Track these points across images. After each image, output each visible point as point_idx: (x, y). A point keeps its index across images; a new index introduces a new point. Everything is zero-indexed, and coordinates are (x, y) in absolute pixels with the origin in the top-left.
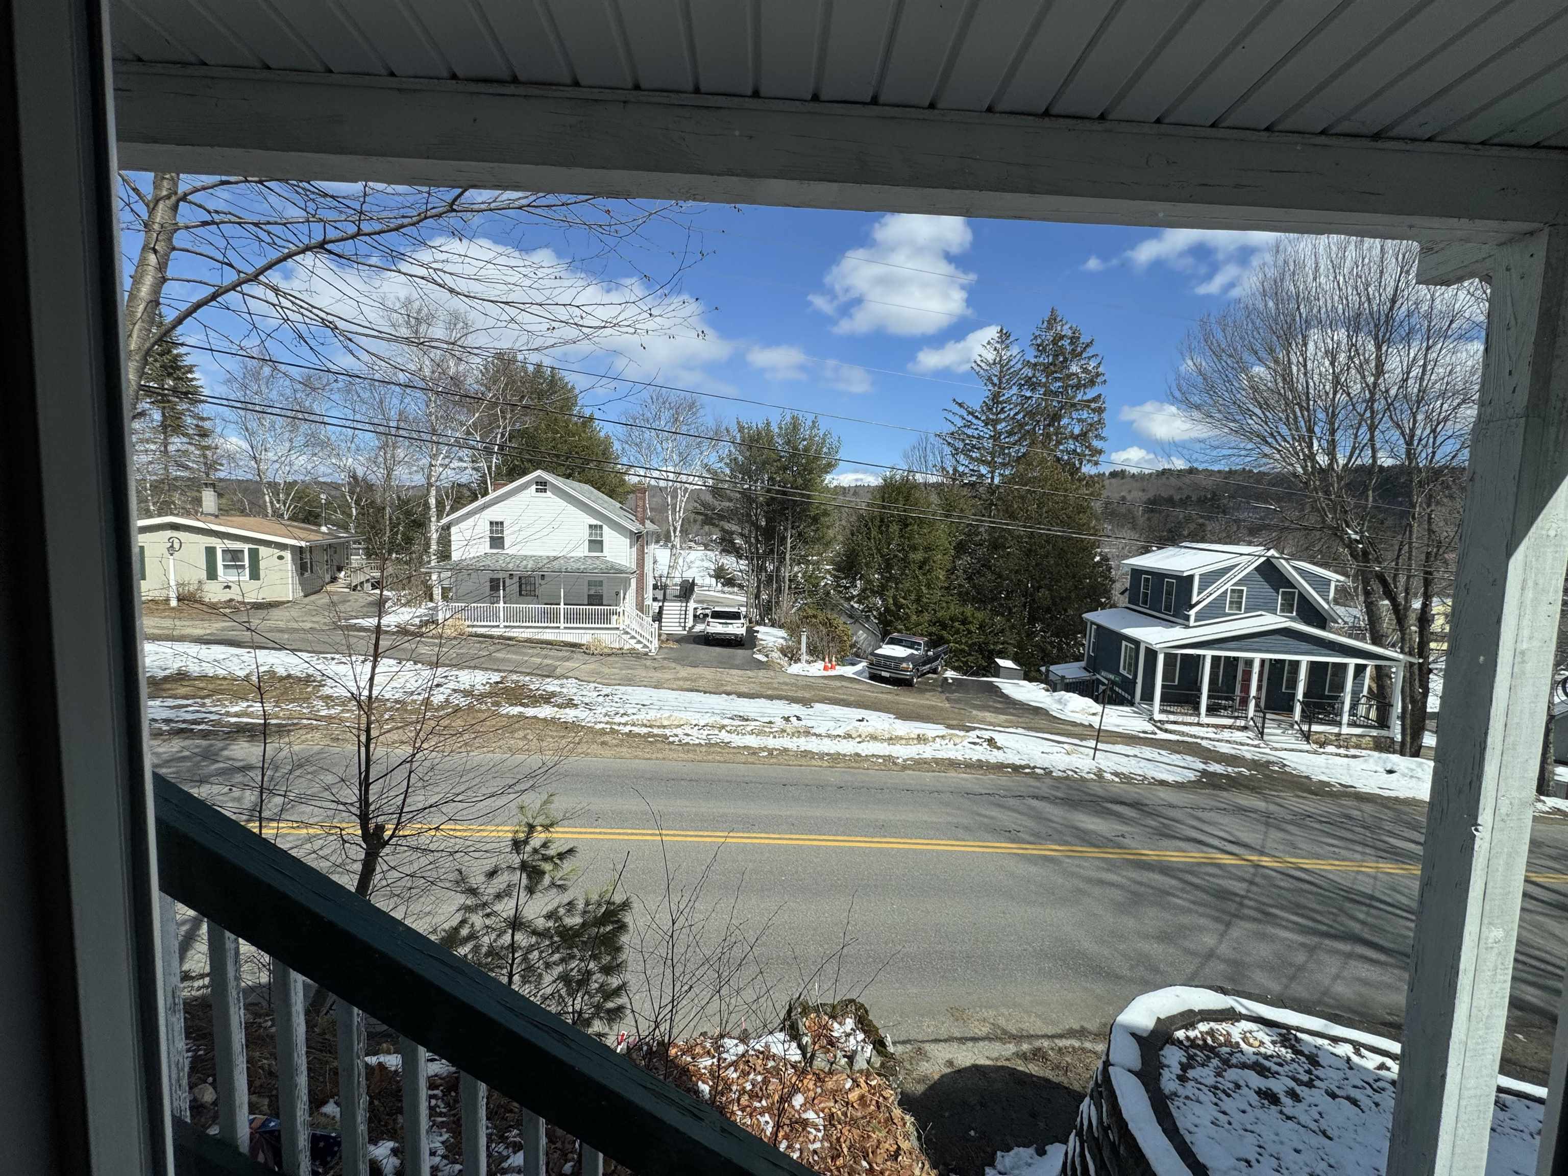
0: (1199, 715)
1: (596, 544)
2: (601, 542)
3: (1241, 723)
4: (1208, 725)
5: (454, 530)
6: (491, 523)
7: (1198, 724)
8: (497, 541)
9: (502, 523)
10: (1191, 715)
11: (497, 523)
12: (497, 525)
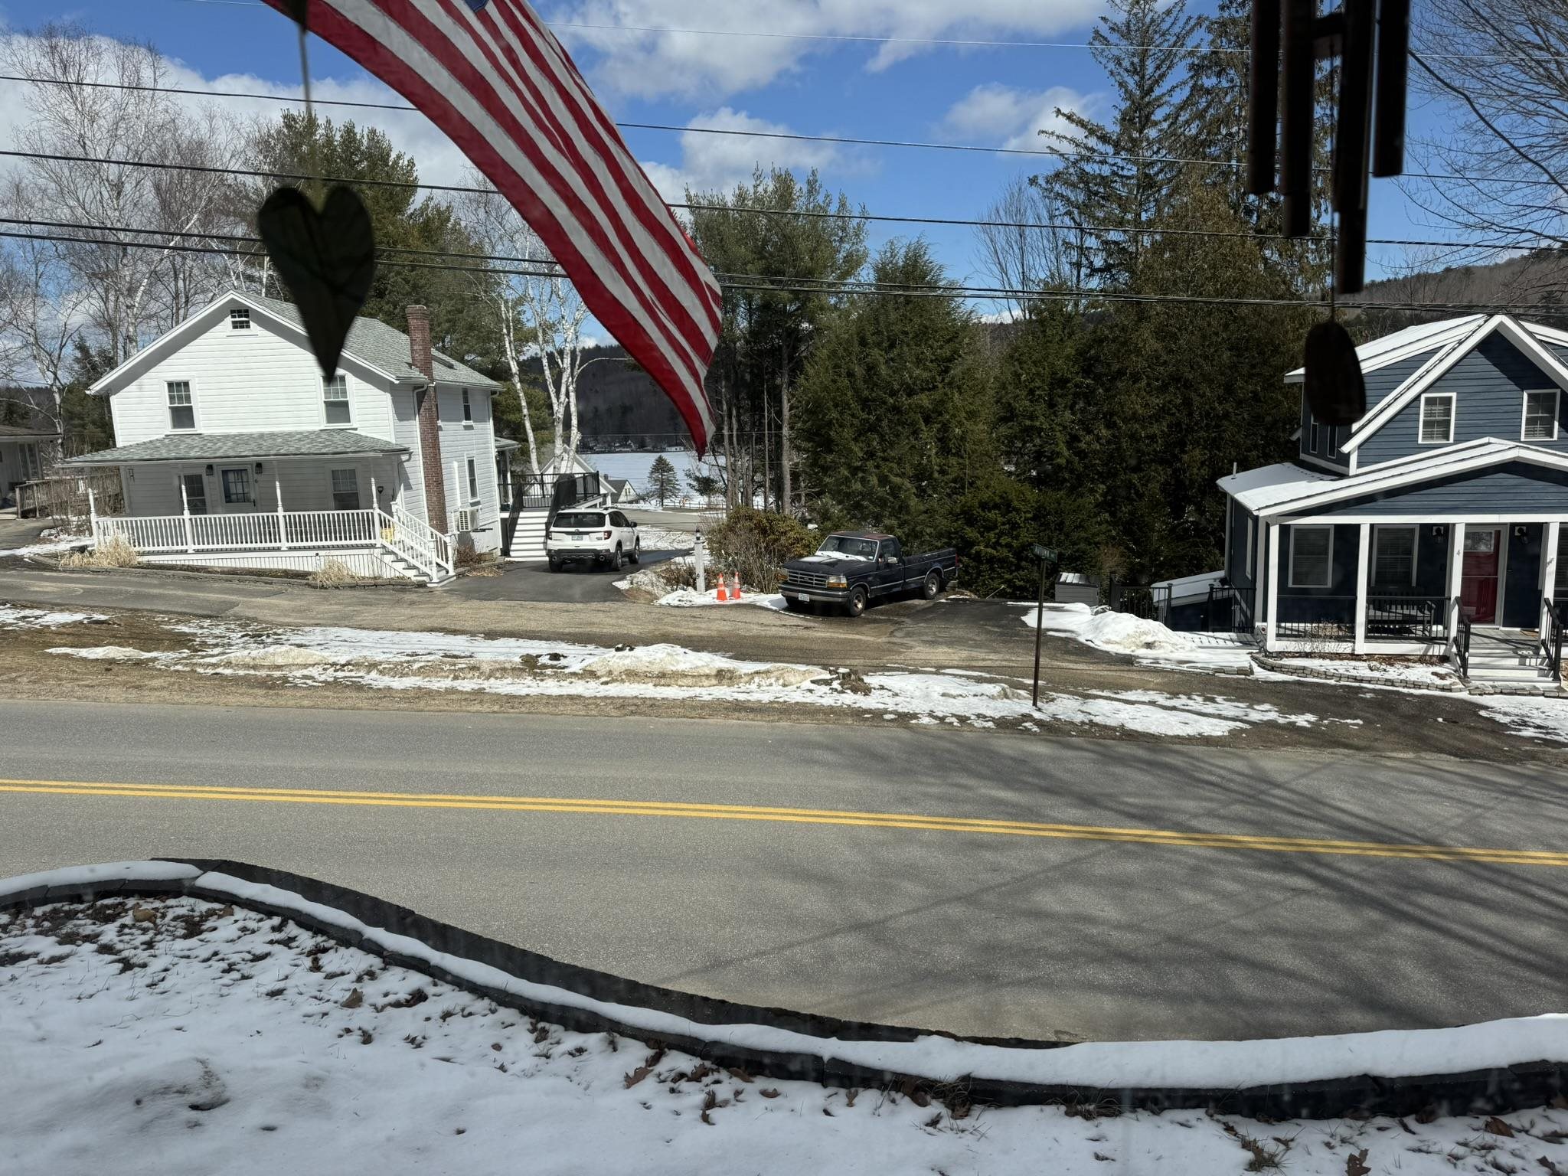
0: (1352, 638)
1: (338, 409)
2: (345, 404)
3: (1438, 650)
4: (1370, 657)
5: (114, 400)
6: (170, 385)
7: (1354, 657)
8: (182, 416)
9: (186, 384)
10: (1339, 639)
11: (178, 384)
12: (179, 389)
